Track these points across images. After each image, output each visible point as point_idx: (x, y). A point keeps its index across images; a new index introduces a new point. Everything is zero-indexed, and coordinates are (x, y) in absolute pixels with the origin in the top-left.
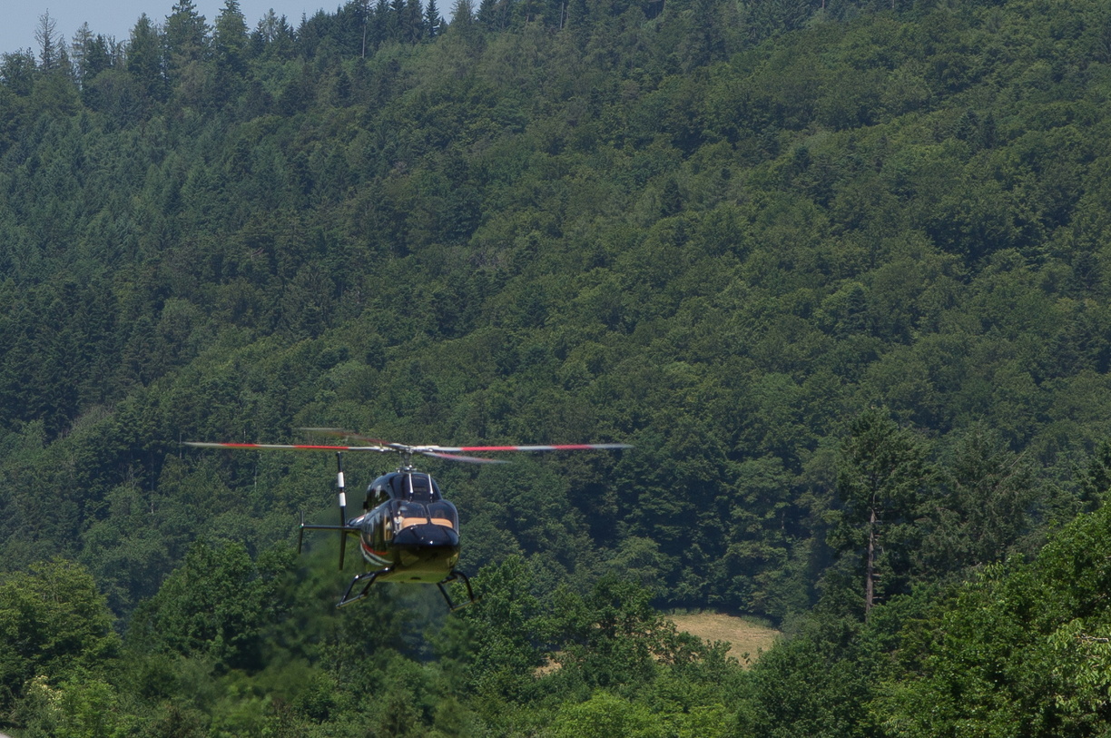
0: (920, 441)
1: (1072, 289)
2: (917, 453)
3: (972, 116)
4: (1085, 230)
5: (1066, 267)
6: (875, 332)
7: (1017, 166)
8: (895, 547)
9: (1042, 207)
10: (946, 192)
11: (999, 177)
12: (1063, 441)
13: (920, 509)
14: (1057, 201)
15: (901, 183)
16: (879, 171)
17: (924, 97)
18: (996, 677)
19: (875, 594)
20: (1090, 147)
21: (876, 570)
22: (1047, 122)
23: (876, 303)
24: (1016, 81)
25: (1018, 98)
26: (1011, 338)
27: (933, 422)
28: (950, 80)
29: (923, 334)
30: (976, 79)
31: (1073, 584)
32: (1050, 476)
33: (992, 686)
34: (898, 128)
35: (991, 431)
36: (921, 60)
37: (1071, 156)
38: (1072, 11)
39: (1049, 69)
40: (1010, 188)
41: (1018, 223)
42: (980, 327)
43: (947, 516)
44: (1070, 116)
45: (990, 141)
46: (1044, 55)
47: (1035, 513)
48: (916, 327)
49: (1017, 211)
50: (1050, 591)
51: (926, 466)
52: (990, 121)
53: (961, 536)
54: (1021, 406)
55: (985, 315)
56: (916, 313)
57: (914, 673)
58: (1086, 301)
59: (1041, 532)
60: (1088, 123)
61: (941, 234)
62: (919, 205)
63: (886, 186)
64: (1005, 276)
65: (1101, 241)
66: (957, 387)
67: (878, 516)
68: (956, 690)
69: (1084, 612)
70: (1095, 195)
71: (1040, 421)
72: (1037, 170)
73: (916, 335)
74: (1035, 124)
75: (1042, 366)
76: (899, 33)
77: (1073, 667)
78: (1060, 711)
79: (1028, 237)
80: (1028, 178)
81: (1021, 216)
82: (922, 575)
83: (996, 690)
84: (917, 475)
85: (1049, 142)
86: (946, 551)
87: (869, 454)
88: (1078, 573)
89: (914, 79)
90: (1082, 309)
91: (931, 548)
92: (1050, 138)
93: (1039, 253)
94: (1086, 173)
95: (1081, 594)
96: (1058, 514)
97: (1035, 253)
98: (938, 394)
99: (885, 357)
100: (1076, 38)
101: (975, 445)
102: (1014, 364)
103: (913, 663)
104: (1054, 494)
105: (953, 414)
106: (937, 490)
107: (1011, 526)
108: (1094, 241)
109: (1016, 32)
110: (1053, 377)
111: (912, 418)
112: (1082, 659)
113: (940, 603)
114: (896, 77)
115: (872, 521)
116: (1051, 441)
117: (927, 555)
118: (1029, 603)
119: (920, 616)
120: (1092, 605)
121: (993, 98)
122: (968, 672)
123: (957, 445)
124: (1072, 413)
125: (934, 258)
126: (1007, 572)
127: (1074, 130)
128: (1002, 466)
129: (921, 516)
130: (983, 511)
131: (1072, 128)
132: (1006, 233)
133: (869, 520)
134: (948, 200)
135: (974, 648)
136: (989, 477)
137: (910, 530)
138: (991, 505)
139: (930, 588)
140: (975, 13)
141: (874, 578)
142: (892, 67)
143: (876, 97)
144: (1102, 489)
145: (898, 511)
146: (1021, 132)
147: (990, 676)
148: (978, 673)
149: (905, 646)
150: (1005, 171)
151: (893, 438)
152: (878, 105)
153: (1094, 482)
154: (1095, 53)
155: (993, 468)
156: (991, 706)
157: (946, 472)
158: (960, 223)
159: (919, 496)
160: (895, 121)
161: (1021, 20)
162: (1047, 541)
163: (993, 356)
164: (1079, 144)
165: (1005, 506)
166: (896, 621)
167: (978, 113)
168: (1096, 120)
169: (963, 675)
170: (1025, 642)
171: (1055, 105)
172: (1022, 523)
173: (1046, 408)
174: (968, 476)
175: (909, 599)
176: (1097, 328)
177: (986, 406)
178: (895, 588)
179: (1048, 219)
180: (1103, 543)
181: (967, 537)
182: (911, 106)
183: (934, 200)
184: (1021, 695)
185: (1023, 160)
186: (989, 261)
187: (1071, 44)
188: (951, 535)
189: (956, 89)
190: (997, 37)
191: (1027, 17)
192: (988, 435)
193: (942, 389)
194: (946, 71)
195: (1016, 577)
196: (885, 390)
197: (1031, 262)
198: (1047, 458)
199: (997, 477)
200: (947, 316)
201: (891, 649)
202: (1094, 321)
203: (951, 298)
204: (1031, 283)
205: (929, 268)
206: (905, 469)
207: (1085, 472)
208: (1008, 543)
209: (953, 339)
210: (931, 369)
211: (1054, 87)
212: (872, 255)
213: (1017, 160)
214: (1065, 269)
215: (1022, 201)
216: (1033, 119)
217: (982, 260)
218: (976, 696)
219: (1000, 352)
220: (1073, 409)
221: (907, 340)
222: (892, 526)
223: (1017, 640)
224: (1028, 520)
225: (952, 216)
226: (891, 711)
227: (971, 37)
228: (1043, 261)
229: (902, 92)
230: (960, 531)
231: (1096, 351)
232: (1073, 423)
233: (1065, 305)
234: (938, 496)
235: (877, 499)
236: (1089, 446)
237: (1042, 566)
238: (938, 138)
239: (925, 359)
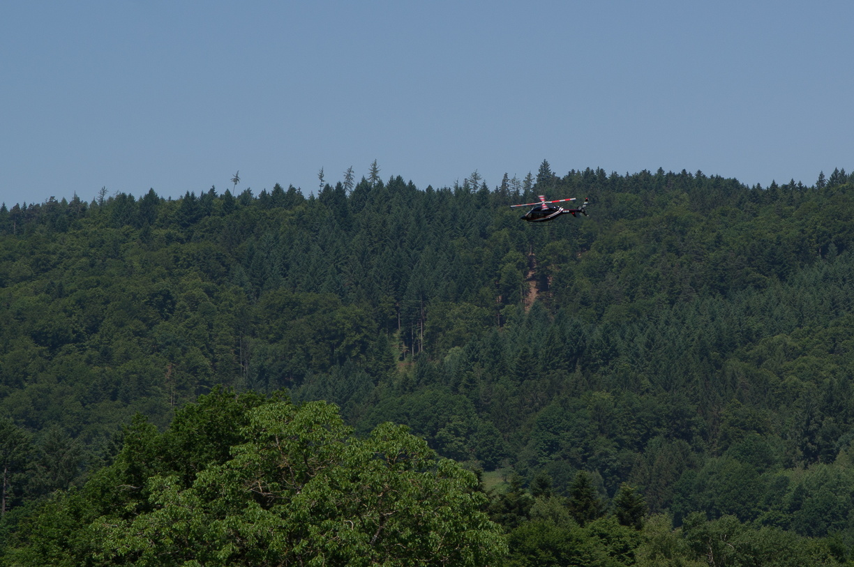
0: (28, 434)
1: (99, 362)
2: (26, 439)
3: (52, 283)
4: (106, 335)
5: (97, 352)
6: (6, 383)
7: (73, 306)
8: (15, 484)
9: (85, 325)
10: (40, 318)
11: (65, 311)
12: (95, 433)
13: (28, 466)
14: (93, 322)
15: (19, 314)
16: (8, 309)
17: (29, 275)
18: (64, 545)
19: (6, 506)
20: (108, 297)
21: (7, 495)
22: (88, 286)
23: (7, 370)
24: (73, 267)
25: (74, 275)
26: (71, 385)
27: (33, 425)
28: (42, 267)
29: (30, 384)
30: (54, 266)
31: (100, 500)
32: (90, 449)
33: (61, 549)
34: (17, 289)
35: (62, 429)
36: (28, 257)
37: (99, 301)
38: (98, 235)
39: (88, 261)
40: (70, 316)
41: (74, 332)
42: (56, 380)
43: (41, 469)
44: (98, 283)
45: (61, 294)
46: (85, 255)
47: (82, 467)
48: (26, 381)
49: (74, 327)
50: (89, 504)
51: (31, 445)
52: (61, 286)
53: (47, 478)
54: (75, 417)
55: (58, 375)
56: (26, 374)
57: (24, 543)
58: (106, 368)
59: (85, 476)
60: (107, 286)
61: (37, 337)
62: (27, 324)
63: (12, 315)
64: (68, 357)
65: (113, 340)
66: (45, 409)
67: (8, 470)
68: (44, 551)
69: (106, 512)
70: (110, 319)
71: (85, 424)
72: (83, 307)
73: (26, 384)
74: (82, 286)
75: (85, 398)
76: (18, 245)
77: (100, 540)
78: (94, 561)
79: (79, 339)
80: (79, 312)
81: (76, 329)
82: (29, 497)
83: (63, 551)
84: (26, 450)
85: (88, 295)
86: (40, 485)
87: (3, 440)
88: (103, 495)
89: (25, 266)
90: (104, 371)
91: (33, 484)
92: (89, 293)
93: (84, 346)
94: (106, 309)
95: (104, 504)
96: (93, 467)
97: (82, 346)
98: (36, 412)
99: (11, 395)
100: (100, 247)
101: (54, 436)
102: (73, 397)
103: (24, 538)
104: (91, 458)
105: (43, 421)
106: (36, 457)
107: (71, 473)
108: (110, 340)
109: (73, 244)
110: (91, 403)
111: (24, 423)
112: (105, 536)
113: (38, 510)
114: (16, 265)
115: (5, 472)
116: (90, 433)
117: (31, 487)
118: (79, 510)
119: (27, 516)
120: (109, 509)
121: (62, 275)
122: (50, 543)
123: (45, 436)
124: (99, 419)
125: (34, 348)
126: (69, 495)
127: (100, 289)
128: (67, 445)
129: (29, 469)
130: (58, 466)
131: (99, 289)
132: (68, 337)
133: (3, 471)
134: (42, 322)
135: (52, 531)
136: (61, 450)
137: (23, 476)
138: (61, 463)
139: (33, 503)
140: (53, 236)
141: (5, 499)
142: (14, 261)
143: (7, 274)
144: (114, 455)
145: (18, 467)
146: (76, 291)
147: (60, 544)
148: (55, 543)
149: (21, 530)
150: (68, 308)
151: (15, 433)
152: (8, 278)
153: (110, 452)
154: (109, 254)
155: (62, 446)
156: (60, 558)
157: (40, 448)
158: (47, 333)
159: (27, 460)
160: (16, 286)
161: (75, 239)
162: (88, 480)
163: (62, 394)
164: (103, 296)
165: (68, 463)
166: (16, 519)
167: (55, 282)
168: (111, 285)
169: (48, 544)
170: (77, 528)
171: (91, 278)
172: (76, 471)
173: (87, 418)
174: (51, 450)
175: (22, 509)
176: (111, 380)
177: (59, 417)
178: (15, 503)
179: (89, 330)
180: (114, 481)
181: (50, 478)
182: (24, 278)
183: (35, 322)
184: (76, 553)
185: (76, 303)
186: (60, 350)
187: (98, 250)
188: (42, 477)
189: (46, 270)
190: (64, 246)
191: (78, 237)
192: (61, 431)
193: (38, 410)
194: (40, 263)
195: (73, 497)
196: (11, 410)
197: (80, 350)
198: (88, 441)
199: (65, 450)
200: (40, 376)
201: (14, 532)
202: (110, 377)
203: (43, 367)
204: (80, 360)
205: (32, 353)
206: (21, 447)
207: (106, 447)
208: (70, 481)
209: (44, 386)
210: (33, 400)
211: (90, 270)
212: (5, 348)
213: (74, 303)
214: (96, 353)
215: (76, 322)
216: (81, 284)
217: (58, 349)
218: (53, 554)
219: (66, 392)
220: (99, 418)
221: (22, 387)
222: (14, 474)
223: (73, 527)
224: (79, 470)
225: (43, 329)
226: (13, 561)
227: (52, 246)
228: (86, 349)
229: (19, 272)
230: (47, 476)
231: (111, 391)
232: (100, 425)
233: (96, 370)
234: (37, 460)
235: (8, 462)
236: (107, 435)
237: (86, 491)
238: (36, 293)
239: (30, 396)
